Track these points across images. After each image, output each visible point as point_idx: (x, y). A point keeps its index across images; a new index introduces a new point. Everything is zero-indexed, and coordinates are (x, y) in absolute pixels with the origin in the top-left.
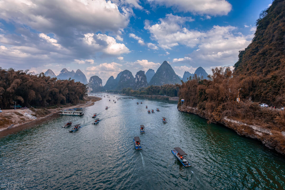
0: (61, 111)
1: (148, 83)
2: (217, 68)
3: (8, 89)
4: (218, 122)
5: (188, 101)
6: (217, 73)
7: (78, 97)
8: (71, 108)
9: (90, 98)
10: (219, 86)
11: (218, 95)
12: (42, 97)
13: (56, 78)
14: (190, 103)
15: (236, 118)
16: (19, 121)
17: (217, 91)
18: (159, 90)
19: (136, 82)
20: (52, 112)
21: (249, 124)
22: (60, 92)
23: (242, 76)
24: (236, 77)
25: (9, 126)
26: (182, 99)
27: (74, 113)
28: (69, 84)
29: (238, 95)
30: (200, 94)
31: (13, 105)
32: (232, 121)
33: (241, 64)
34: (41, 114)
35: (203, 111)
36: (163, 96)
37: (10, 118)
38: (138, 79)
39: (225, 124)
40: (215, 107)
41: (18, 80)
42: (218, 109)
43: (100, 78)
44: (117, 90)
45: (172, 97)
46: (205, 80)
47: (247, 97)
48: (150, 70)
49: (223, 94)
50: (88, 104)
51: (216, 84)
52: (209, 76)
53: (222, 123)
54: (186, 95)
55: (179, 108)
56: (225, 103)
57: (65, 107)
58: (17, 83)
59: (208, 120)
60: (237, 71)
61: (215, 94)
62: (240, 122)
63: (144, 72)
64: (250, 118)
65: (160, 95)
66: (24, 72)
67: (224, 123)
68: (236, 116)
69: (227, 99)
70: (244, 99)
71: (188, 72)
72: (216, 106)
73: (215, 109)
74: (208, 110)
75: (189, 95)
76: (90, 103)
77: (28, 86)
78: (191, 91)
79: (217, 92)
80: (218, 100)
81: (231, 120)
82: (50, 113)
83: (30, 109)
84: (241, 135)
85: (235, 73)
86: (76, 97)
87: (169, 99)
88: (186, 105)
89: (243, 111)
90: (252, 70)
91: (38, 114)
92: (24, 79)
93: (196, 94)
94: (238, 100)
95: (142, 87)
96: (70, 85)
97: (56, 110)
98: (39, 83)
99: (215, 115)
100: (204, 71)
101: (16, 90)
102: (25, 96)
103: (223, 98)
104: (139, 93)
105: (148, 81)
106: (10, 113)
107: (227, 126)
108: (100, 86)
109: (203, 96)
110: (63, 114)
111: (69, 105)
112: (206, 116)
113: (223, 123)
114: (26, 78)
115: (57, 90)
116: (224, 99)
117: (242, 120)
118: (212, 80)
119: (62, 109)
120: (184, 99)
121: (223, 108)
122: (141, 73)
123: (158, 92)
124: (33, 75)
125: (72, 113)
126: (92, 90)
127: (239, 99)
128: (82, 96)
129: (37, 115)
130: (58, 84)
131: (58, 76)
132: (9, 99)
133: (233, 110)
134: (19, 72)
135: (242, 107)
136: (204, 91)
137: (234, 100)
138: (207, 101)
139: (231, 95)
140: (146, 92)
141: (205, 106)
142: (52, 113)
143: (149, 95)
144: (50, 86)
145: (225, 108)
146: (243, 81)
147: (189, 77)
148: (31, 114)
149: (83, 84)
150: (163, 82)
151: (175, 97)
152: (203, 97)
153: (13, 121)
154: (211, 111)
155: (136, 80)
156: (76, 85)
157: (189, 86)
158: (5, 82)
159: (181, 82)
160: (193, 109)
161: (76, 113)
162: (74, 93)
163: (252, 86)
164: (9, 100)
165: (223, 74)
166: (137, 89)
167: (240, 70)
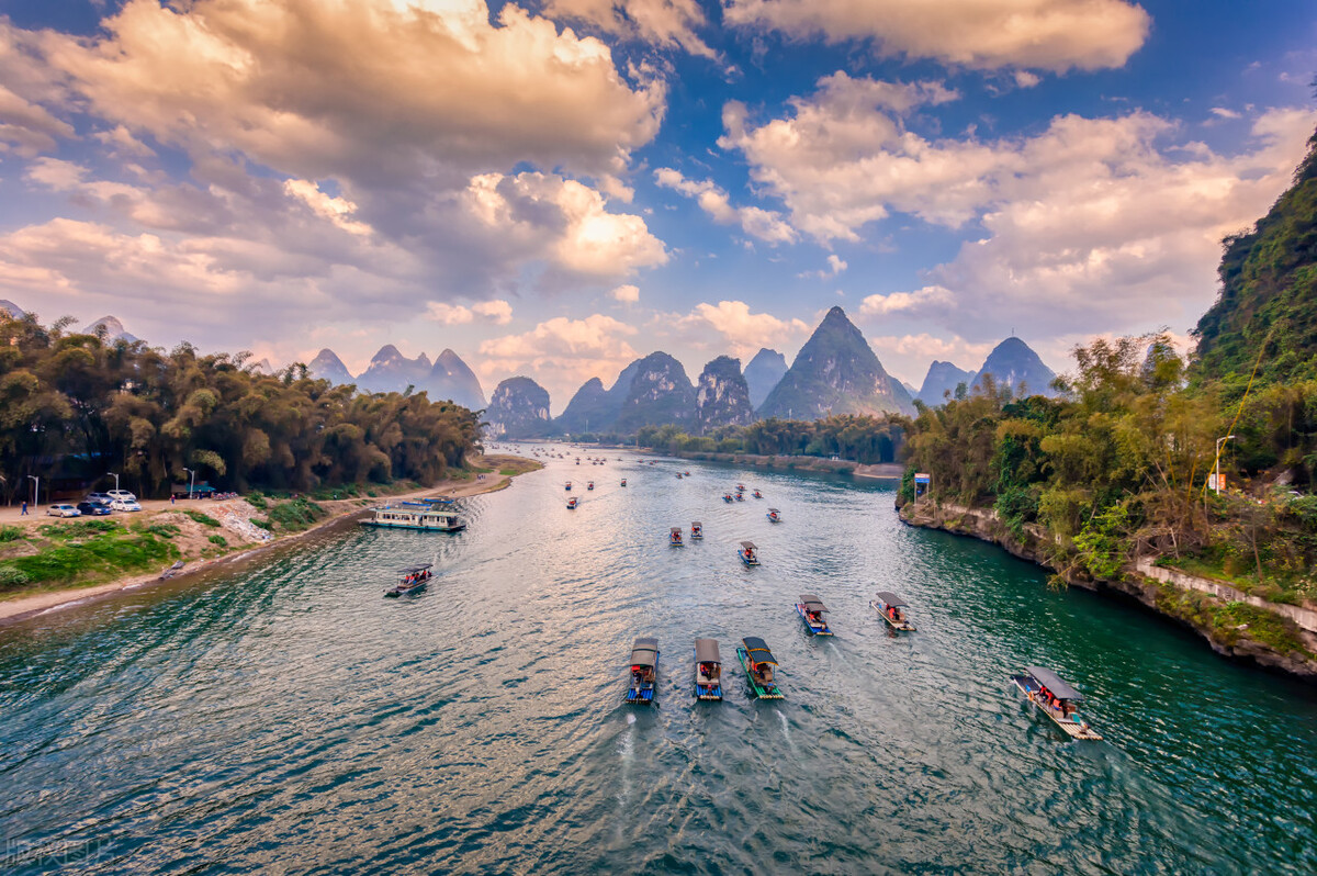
0: (369, 507)
1: (754, 409)
2: (1101, 344)
3: (170, 426)
4: (1102, 585)
5: (948, 483)
6: (1105, 366)
7: (441, 456)
8: (410, 496)
9: (493, 463)
10: (1114, 425)
11: (1108, 460)
12: (295, 454)
13: (353, 388)
14: (960, 490)
15: (1202, 568)
16: (204, 550)
17: (1103, 445)
18: (804, 437)
19: (702, 405)
20: (335, 512)
21: (1276, 601)
22: (368, 437)
23: (1238, 380)
24: (1205, 385)
25: (164, 569)
26: (917, 472)
27: (426, 517)
28: (405, 408)
29: (1214, 460)
30: (1011, 456)
31: (181, 482)
32: (1184, 582)
33: (1235, 321)
34: (289, 521)
35: (1025, 528)
36: (824, 459)
37: (170, 534)
38: (710, 392)
39: (1142, 594)
40: (1088, 512)
41: (208, 394)
42: (1106, 519)
43: (540, 385)
44: (614, 433)
45: (869, 464)
46: (1040, 401)
47: (1267, 472)
48: (765, 354)
49: (1135, 458)
50: (485, 486)
51: (1097, 414)
52: (1060, 384)
53: (1125, 588)
54: (938, 457)
55: (906, 510)
56: (1146, 496)
57: (386, 493)
58: (203, 404)
59: (1053, 571)
60: (1211, 356)
61: (1091, 455)
62: (1226, 586)
63: (737, 362)
64: (1283, 567)
65: (812, 454)
66: (229, 361)
67: (1137, 588)
68: (1202, 557)
69: (1157, 479)
70: (1246, 480)
71: (948, 365)
72: (1093, 506)
73: (1088, 518)
74: (1054, 525)
75: (954, 458)
76: (492, 479)
77: (242, 414)
78: (965, 443)
79: (1103, 448)
80: (1105, 480)
81: (1175, 576)
82: (324, 516)
83: (246, 500)
84: (1230, 655)
85: (1202, 368)
86: (436, 457)
87: (854, 473)
88: (940, 500)
89: (1240, 531)
90: (1297, 351)
91: (279, 519)
92: (227, 389)
93: (988, 453)
94: (1216, 482)
95: (727, 426)
96: (410, 414)
97: (351, 505)
98: (285, 407)
99: (1090, 547)
100: (1034, 356)
101: (196, 428)
102: (230, 450)
103: (1134, 472)
104: (714, 448)
105: (757, 398)
106: (172, 515)
107: (1152, 604)
108: (542, 419)
109: (1025, 462)
110: (381, 521)
111: (405, 487)
112: (1039, 553)
113: (1130, 587)
114: (236, 387)
115: (356, 431)
116: (1136, 479)
117: (1236, 576)
118: (1075, 397)
119: (374, 499)
120: (926, 473)
121: (1134, 519)
122: (722, 367)
123: (803, 444)
124: (263, 373)
125: (417, 519)
126: (504, 431)
127: (1223, 478)
128: (460, 452)
129: (276, 525)
130: (360, 408)
131: (362, 377)
132: (169, 459)
133: (1189, 525)
134: (209, 363)
135: (1236, 516)
136: (1031, 445)
137: (1195, 485)
138: (1049, 484)
139: (1178, 463)
140: (744, 442)
141: (1035, 505)
142: (331, 516)
143: (757, 452)
144: (327, 417)
145: (1145, 518)
146: (1242, 404)
147: (953, 387)
148: (251, 520)
149: (466, 410)
150: (824, 405)
151: (885, 467)
152: (1026, 467)
153: (182, 548)
154: (1068, 527)
155: (702, 398)
156: (437, 412)
157: (954, 424)
158: (156, 399)
159: (915, 408)
160: (975, 519)
161: (432, 517)
162: (424, 441)
163: (1293, 426)
164: (169, 465)
165: (1133, 371)
166: (706, 432)
167: (1231, 352)
